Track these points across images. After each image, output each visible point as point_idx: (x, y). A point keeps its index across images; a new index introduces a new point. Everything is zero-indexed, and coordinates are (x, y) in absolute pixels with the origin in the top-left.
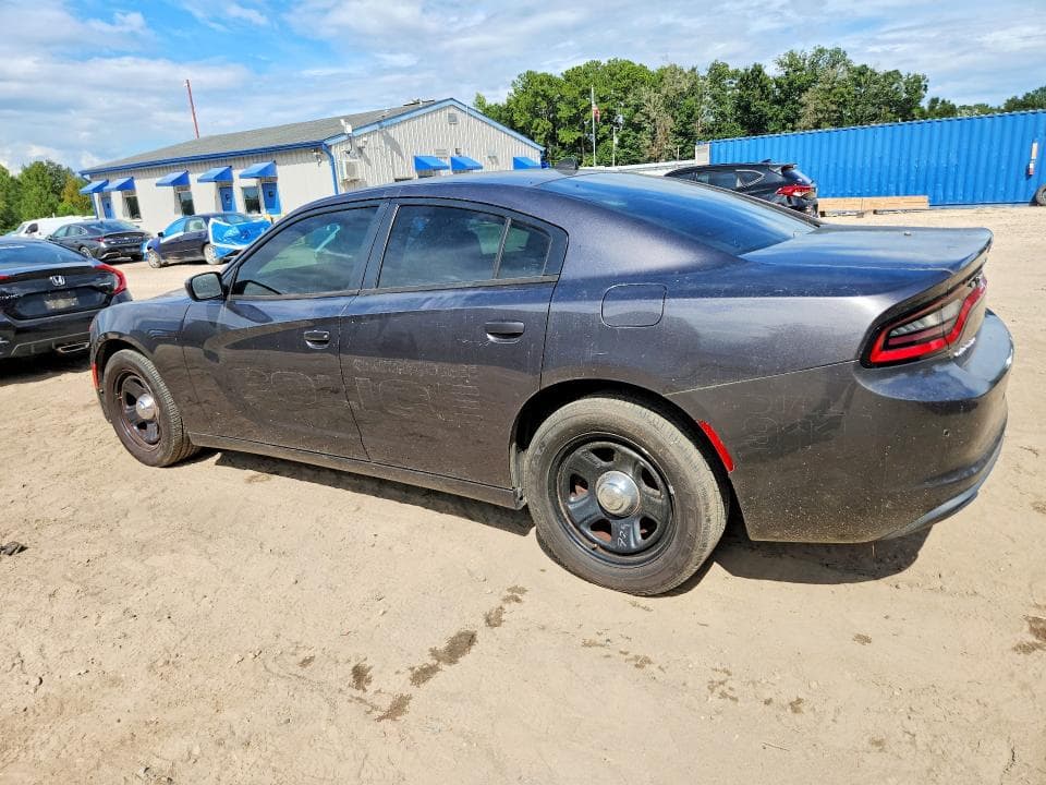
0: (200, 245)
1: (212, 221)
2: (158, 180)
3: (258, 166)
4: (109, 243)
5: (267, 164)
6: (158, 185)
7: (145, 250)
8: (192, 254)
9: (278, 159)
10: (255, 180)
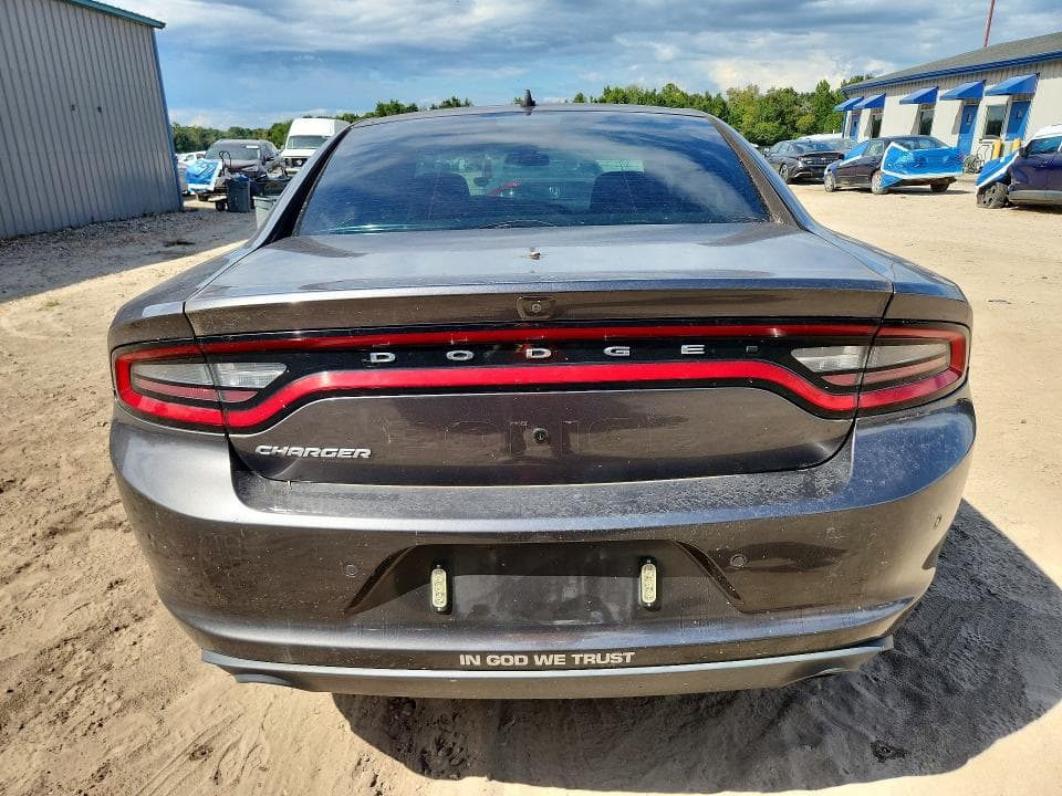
0: (870, 170)
1: (893, 144)
2: (903, 97)
3: (1013, 80)
4: (805, 162)
5: (1025, 77)
6: (901, 102)
7: (826, 172)
8: (861, 180)
9: (1044, 71)
10: (1007, 97)
